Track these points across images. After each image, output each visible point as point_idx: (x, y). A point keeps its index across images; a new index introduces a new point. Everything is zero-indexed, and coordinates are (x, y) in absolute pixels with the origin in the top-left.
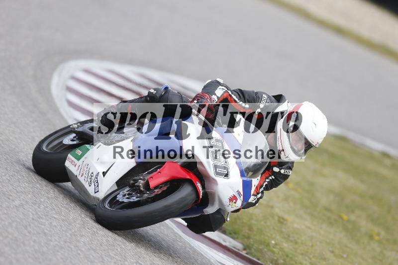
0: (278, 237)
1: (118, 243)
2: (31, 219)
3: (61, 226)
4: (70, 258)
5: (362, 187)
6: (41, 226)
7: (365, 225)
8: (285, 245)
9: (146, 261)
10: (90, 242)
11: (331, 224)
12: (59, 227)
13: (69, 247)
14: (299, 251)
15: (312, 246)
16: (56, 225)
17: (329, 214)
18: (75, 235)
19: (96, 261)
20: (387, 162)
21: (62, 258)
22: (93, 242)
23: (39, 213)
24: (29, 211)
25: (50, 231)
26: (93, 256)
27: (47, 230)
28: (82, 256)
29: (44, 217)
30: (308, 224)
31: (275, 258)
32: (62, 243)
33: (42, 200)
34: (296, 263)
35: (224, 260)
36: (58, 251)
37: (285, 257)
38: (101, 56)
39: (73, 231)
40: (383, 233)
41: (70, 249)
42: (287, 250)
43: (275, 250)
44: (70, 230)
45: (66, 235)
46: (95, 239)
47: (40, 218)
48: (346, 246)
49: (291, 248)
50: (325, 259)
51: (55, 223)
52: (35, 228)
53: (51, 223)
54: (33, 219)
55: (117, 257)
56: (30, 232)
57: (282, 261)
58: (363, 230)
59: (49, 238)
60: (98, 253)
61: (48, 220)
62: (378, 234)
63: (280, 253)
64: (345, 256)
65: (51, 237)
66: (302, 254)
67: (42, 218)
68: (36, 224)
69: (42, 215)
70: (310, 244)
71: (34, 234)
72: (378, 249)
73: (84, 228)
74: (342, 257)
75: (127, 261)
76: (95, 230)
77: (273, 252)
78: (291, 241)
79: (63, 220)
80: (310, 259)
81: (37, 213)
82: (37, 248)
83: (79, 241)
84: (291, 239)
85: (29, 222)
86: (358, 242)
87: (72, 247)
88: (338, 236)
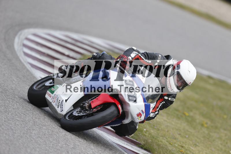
0: (148, 127)
1: (54, 133)
2: (4, 121)
3: (21, 125)
4: (27, 143)
5: (196, 96)
6: (9, 125)
7: (199, 118)
8: (152, 131)
9: (71, 143)
10: (38, 133)
11: (179, 118)
12: (20, 125)
13: (26, 136)
14: (160, 134)
15: (168, 131)
16: (18, 124)
17: (177, 113)
18: (29, 130)
19: (42, 144)
20: (211, 81)
21: (22, 143)
22: (40, 133)
23: (8, 118)
24: (2, 117)
25: (15, 128)
26: (40, 141)
27: (13, 127)
28: (33, 141)
29: (11, 120)
30: (165, 118)
31: (146, 139)
32: (22, 134)
33: (10, 110)
34: (158, 141)
35: (116, 141)
36: (20, 139)
37: (152, 138)
38: (43, 26)
39: (28, 127)
40: (209, 123)
41: (26, 138)
42: (153, 134)
43: (146, 134)
44: (27, 126)
45: (24, 129)
46: (41, 132)
47: (9, 120)
48: (188, 131)
49: (155, 133)
50: (175, 139)
51: (17, 123)
52: (6, 126)
53: (15, 123)
54: (5, 121)
55: (54, 141)
56: (3, 129)
57: (150, 141)
58: (198, 121)
59: (15, 132)
60: (43, 140)
61: (13, 121)
62: (207, 123)
63: (149, 136)
64: (187, 136)
65: (16, 131)
66: (162, 136)
67: (10, 120)
68: (7, 124)
69: (10, 118)
70: (167, 130)
71: (5, 130)
72: (206, 132)
73: (35, 125)
74: (185, 137)
75: (60, 143)
76: (41, 126)
77: (145, 136)
78: (155, 129)
79: (22, 121)
80: (167, 139)
81: (7, 118)
82: (7, 137)
83: (31, 133)
84: (155, 127)
85: (2, 123)
86: (194, 128)
87: (28, 136)
88: (183, 125)
